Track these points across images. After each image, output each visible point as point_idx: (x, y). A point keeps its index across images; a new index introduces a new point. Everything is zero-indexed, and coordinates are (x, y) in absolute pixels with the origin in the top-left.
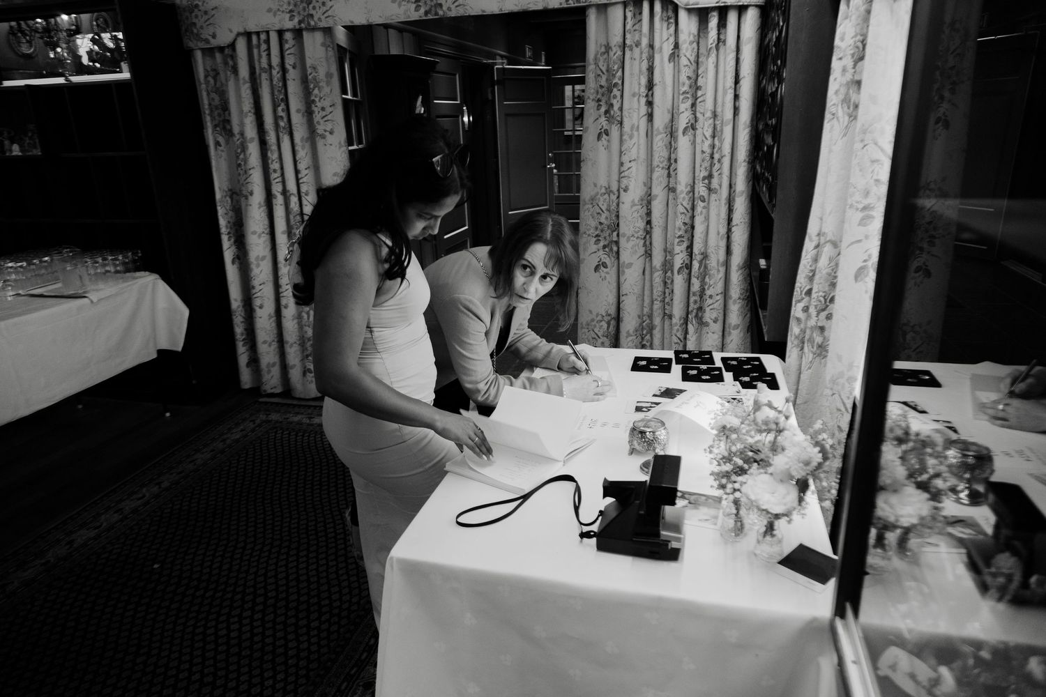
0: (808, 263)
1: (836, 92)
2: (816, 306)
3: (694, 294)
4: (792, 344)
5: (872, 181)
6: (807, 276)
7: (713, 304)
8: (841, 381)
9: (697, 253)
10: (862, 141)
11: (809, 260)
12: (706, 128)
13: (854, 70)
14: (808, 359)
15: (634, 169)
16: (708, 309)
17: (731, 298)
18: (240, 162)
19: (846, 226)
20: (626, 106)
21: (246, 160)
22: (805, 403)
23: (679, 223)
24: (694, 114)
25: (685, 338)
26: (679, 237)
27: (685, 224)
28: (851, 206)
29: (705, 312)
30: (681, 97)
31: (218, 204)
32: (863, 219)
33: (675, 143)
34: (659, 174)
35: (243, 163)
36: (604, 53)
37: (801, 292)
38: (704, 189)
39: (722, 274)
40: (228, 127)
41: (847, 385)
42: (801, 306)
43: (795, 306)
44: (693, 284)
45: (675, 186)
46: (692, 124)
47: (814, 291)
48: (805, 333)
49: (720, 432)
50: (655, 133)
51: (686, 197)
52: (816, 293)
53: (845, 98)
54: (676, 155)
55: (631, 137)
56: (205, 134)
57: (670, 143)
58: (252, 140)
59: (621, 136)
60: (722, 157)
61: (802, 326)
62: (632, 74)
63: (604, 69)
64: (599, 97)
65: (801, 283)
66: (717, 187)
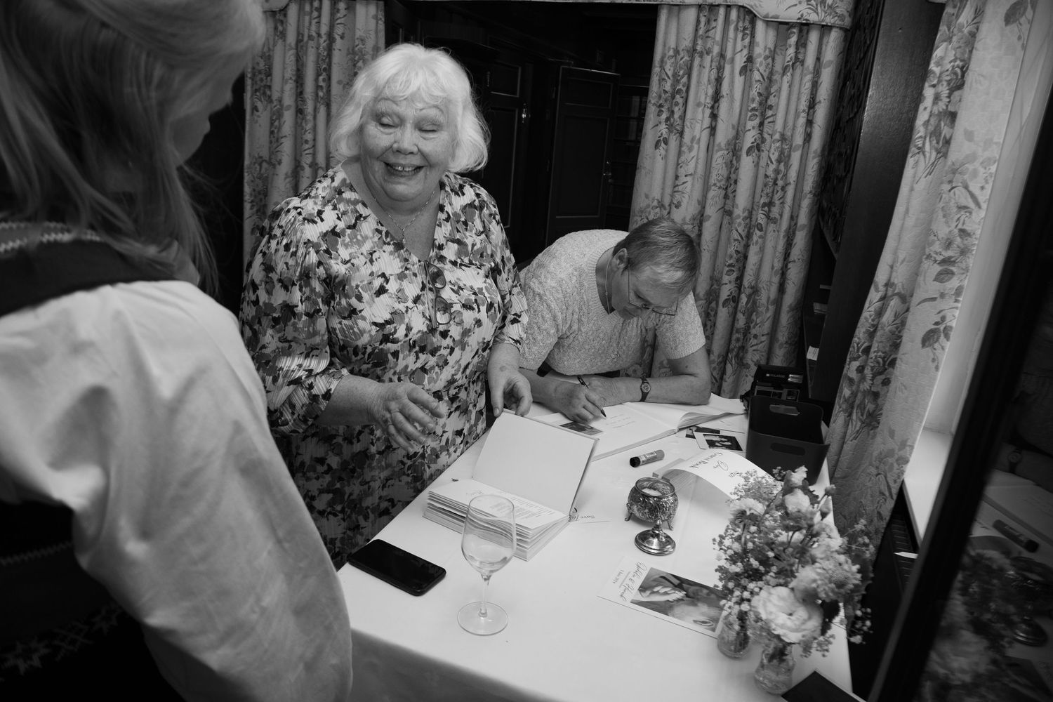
0: (870, 316)
1: (926, 123)
2: (872, 368)
3: (738, 331)
4: (840, 407)
5: (956, 231)
6: (868, 330)
7: (757, 344)
8: (890, 460)
9: (747, 286)
10: (950, 182)
11: (873, 313)
12: (772, 151)
13: (948, 100)
14: (855, 427)
15: (689, 185)
16: (750, 350)
17: (777, 341)
18: (273, 129)
19: (921, 279)
20: (689, 115)
21: (279, 128)
22: (844, 477)
23: (731, 250)
24: (761, 134)
25: (722, 378)
26: (729, 266)
27: (737, 252)
28: (929, 257)
29: (747, 353)
30: (750, 114)
31: (246, 170)
32: (940, 273)
33: (737, 162)
34: (715, 194)
35: (276, 131)
36: (673, 57)
37: (858, 349)
38: (763, 216)
39: (770, 314)
40: (268, 93)
41: (895, 465)
42: (855, 364)
43: (849, 364)
44: (738, 320)
45: (731, 209)
46: (758, 144)
47: (872, 350)
48: (856, 396)
49: (737, 518)
50: (716, 148)
51: (742, 222)
52: (875, 352)
53: (935, 129)
54: (737, 175)
55: (690, 149)
56: (245, 98)
57: (731, 161)
58: (288, 108)
59: (681, 146)
60: (786, 185)
61: (854, 388)
62: (699, 82)
63: (670, 73)
64: (661, 102)
65: (859, 338)
66: (778, 217)
